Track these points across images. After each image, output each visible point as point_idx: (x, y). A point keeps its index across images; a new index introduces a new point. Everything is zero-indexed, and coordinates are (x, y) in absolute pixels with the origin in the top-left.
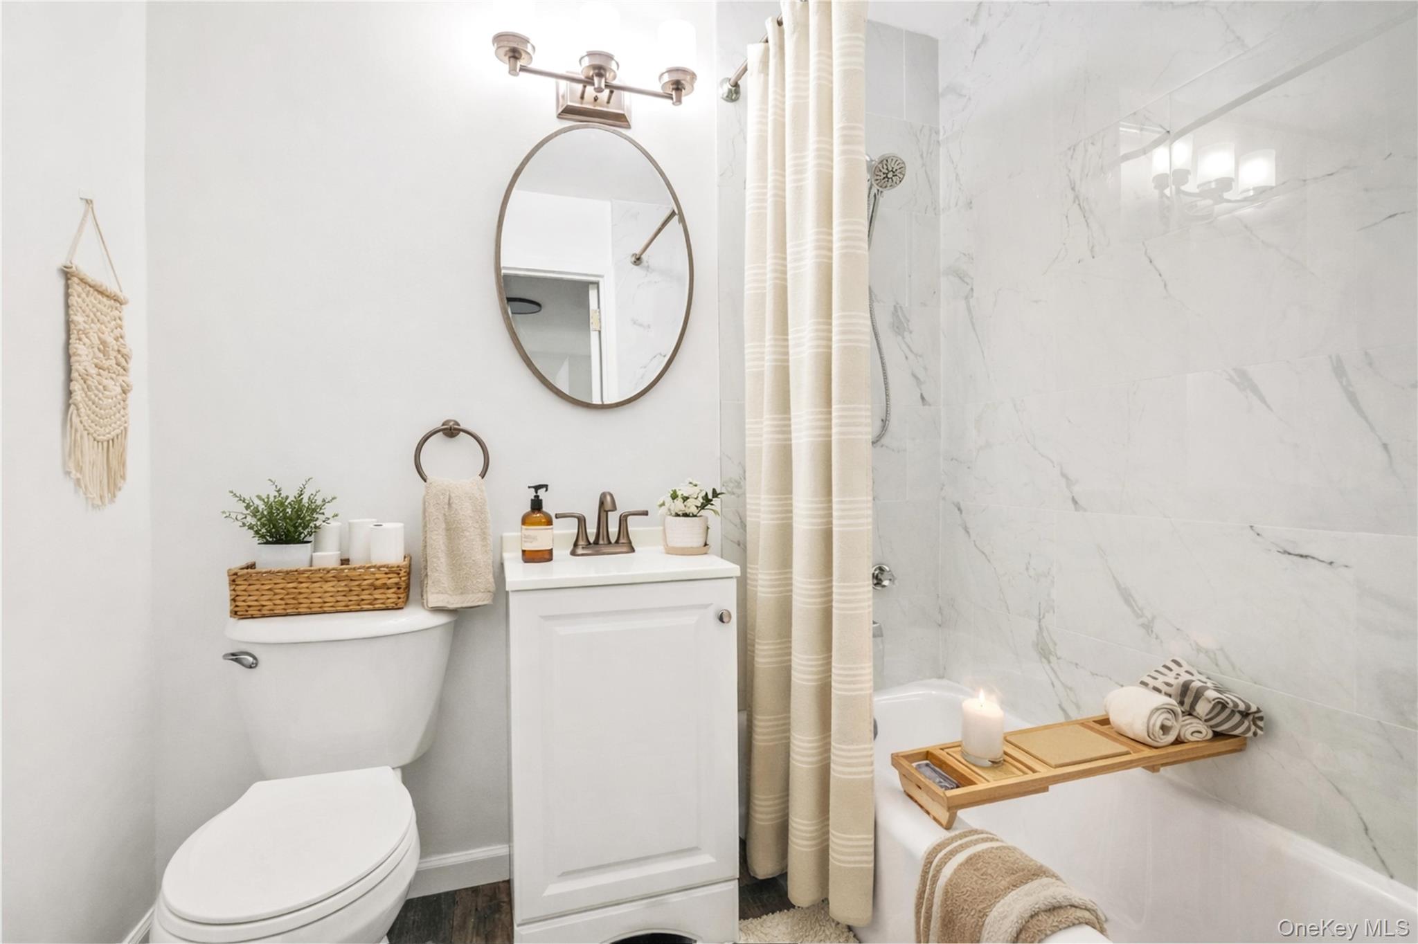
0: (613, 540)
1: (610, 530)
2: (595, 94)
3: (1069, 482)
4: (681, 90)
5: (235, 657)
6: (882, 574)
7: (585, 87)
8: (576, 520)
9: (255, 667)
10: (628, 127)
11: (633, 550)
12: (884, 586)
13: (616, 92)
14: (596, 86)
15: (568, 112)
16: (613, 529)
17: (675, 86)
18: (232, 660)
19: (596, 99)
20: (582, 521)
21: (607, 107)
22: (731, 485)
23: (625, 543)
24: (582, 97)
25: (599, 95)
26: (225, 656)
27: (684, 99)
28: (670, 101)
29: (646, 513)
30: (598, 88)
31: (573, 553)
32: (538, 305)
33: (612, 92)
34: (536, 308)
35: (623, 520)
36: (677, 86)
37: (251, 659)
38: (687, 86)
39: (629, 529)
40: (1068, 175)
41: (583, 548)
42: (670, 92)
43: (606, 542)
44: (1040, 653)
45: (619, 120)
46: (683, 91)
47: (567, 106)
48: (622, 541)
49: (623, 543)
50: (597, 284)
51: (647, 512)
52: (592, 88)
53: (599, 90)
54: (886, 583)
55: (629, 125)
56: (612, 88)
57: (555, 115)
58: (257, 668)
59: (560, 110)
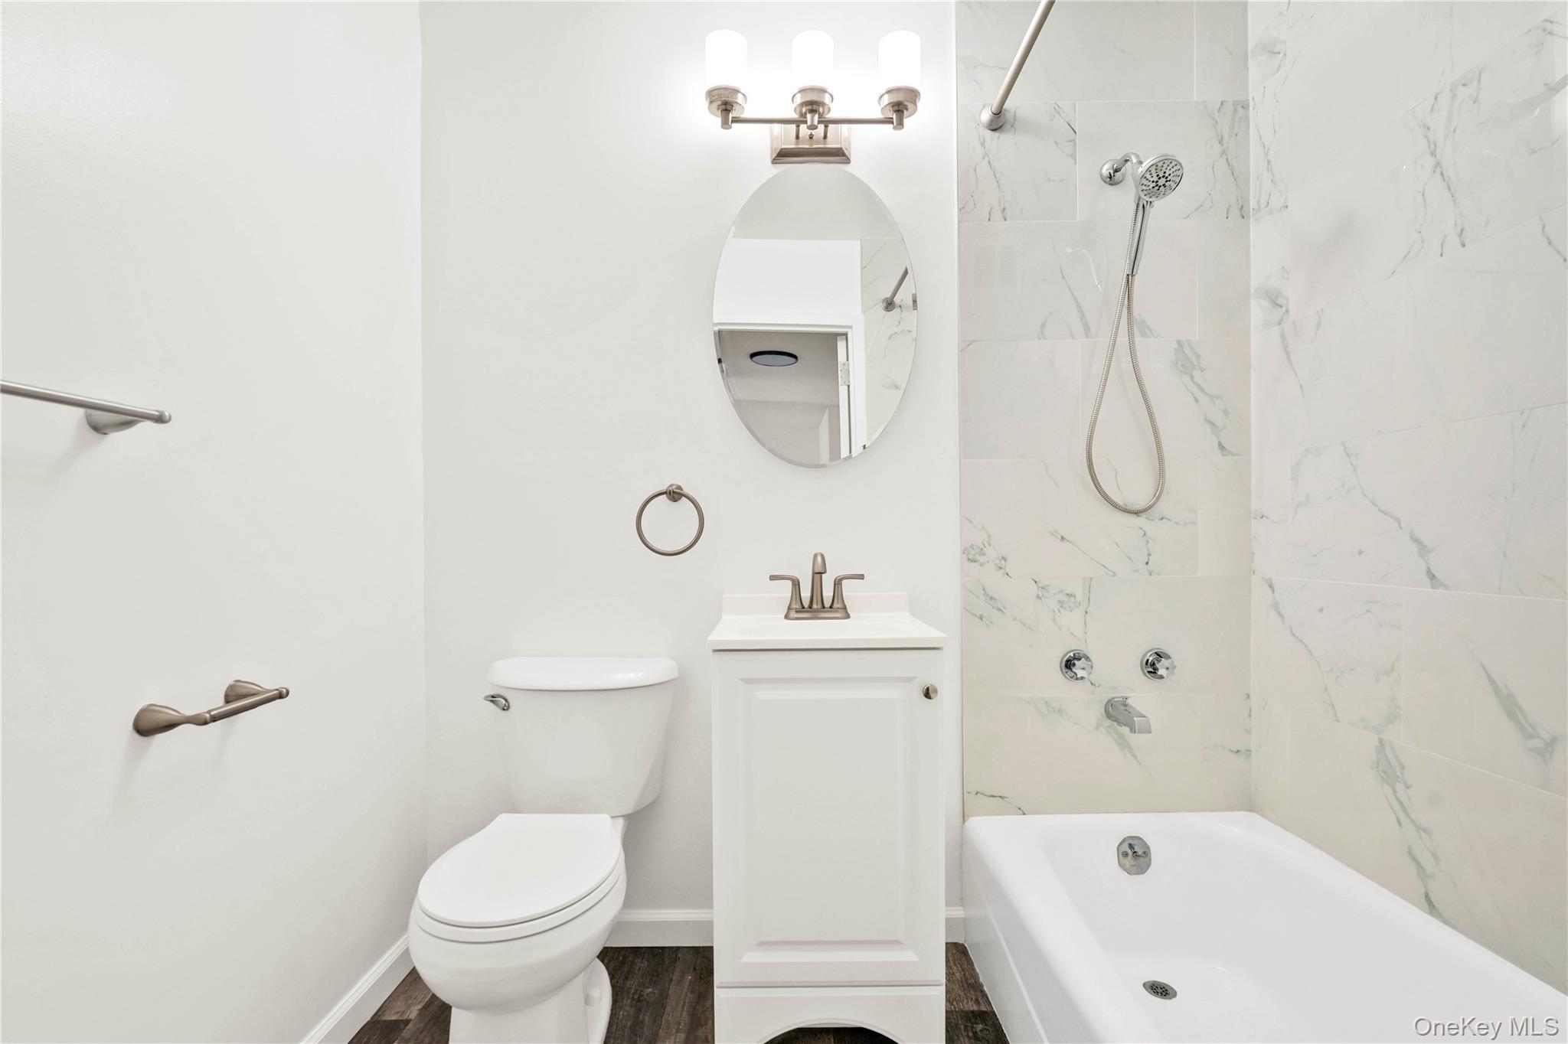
0: (827, 604)
1: (824, 594)
2: (809, 132)
3: (1423, 550)
4: (903, 112)
5: (493, 699)
6: (1159, 661)
7: (798, 126)
8: (790, 582)
9: (507, 710)
10: (848, 161)
11: (848, 616)
12: (1162, 677)
13: (831, 127)
14: (809, 123)
15: (783, 155)
16: (828, 593)
17: (896, 108)
18: (492, 701)
19: (811, 137)
20: (796, 584)
21: (825, 144)
22: (973, 552)
23: (837, 608)
24: (797, 137)
25: (813, 132)
26: (486, 698)
27: (906, 121)
28: (891, 126)
29: (861, 577)
30: (810, 126)
31: (787, 617)
32: (795, 357)
33: (826, 127)
34: (794, 360)
35: (838, 583)
36: (901, 106)
37: (504, 702)
38: (910, 106)
39: (844, 594)
40: (1426, 136)
41: (797, 612)
42: (890, 116)
43: (820, 606)
44: (1383, 778)
45: (839, 155)
46: (905, 112)
47: (782, 149)
48: (836, 605)
49: (838, 608)
50: (846, 335)
51: (863, 575)
52: (805, 125)
53: (813, 127)
54: (1161, 672)
55: (849, 159)
56: (826, 123)
57: (769, 160)
58: (509, 710)
59: (774, 155)
